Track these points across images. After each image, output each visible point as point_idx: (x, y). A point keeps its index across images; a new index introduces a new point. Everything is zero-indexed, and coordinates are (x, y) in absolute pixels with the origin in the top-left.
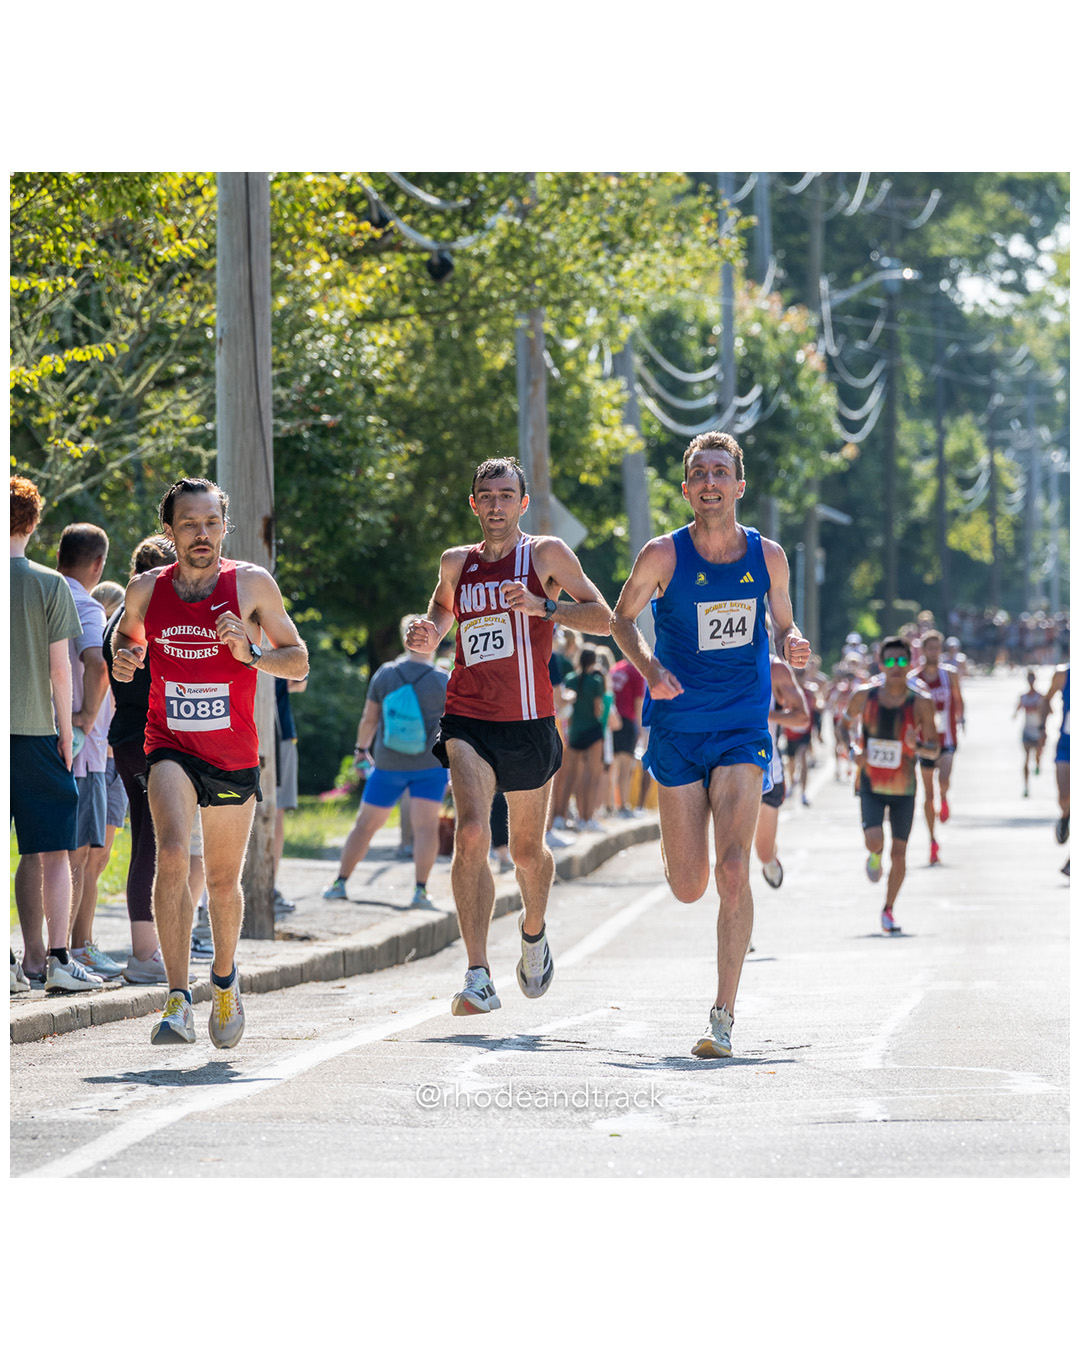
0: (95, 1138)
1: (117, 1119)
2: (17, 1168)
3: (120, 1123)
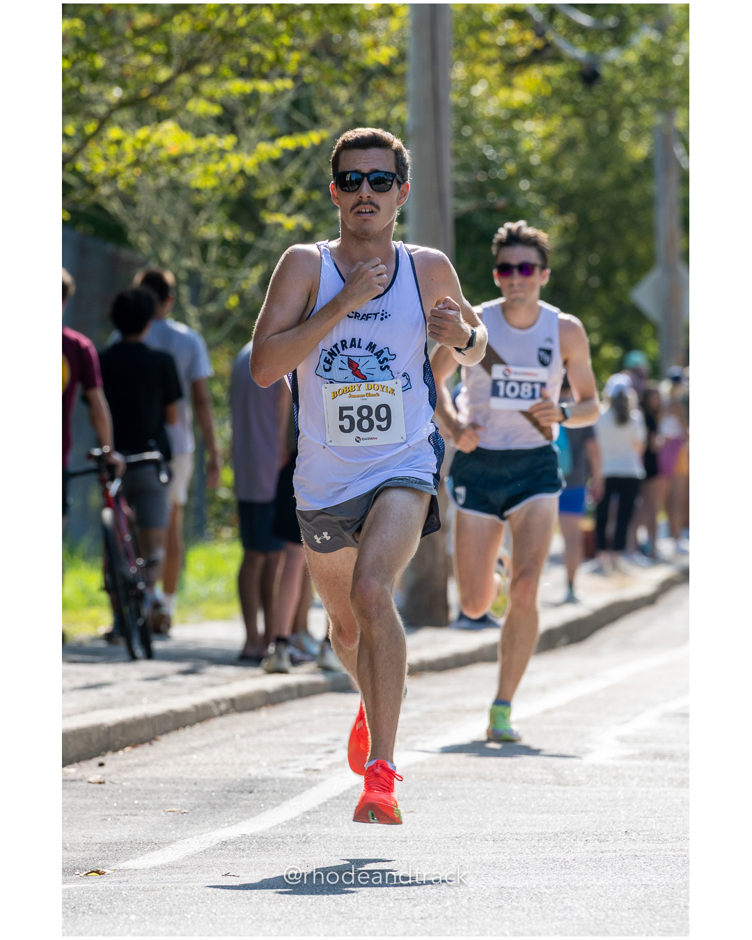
0: (300, 793)
1: (319, 777)
2: (236, 817)
3: (321, 780)
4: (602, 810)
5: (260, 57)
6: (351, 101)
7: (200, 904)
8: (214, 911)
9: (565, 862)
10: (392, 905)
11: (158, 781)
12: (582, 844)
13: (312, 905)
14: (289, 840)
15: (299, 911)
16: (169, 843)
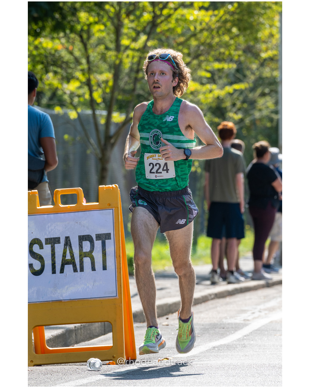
0: (242, 328)
1: (249, 322)
2: (218, 338)
3: (250, 324)
14: (238, 346)
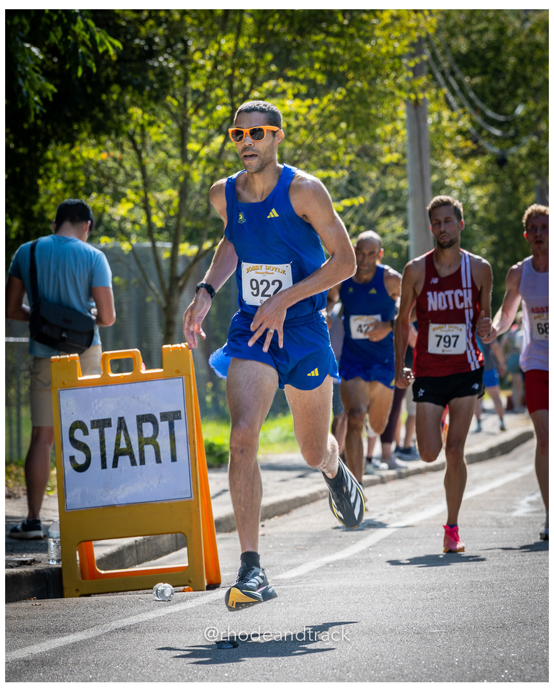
2: (334, 550)
4: (522, 539)
5: (329, 158)
6: (378, 179)
7: (317, 596)
8: (324, 599)
9: (504, 567)
10: (416, 593)
11: (292, 533)
12: (513, 558)
13: (374, 594)
14: (361, 561)
15: (368, 597)
16: (300, 564)
